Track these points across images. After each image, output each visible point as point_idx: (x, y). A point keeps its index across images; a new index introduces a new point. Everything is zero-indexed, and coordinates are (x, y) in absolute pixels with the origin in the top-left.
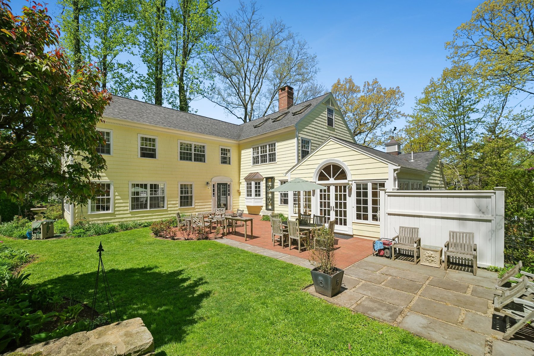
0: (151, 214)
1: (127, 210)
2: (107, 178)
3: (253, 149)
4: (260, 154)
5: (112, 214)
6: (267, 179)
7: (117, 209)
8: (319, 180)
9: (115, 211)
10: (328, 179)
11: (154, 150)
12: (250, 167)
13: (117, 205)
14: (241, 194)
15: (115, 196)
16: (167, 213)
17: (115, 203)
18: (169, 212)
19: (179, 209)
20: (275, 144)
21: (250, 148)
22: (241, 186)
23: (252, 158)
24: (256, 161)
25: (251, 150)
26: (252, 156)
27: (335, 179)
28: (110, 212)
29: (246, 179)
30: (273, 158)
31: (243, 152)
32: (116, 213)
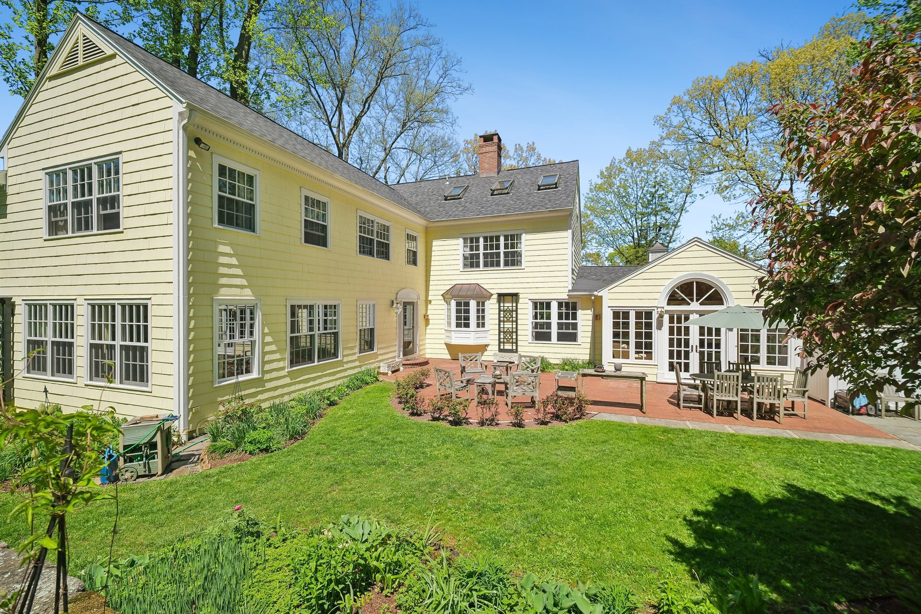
0: (320, 374)
1: (283, 368)
2: (248, 291)
3: (465, 239)
4: (481, 251)
5: (259, 382)
6: (502, 297)
7: (267, 367)
8: (668, 304)
9: (264, 372)
10: (689, 304)
11: (324, 228)
12: (458, 272)
13: (267, 358)
14: (431, 322)
15: (264, 335)
16: (342, 368)
17: (264, 354)
18: (346, 366)
19: (359, 359)
20: (519, 237)
21: (457, 237)
22: (430, 307)
23: (461, 258)
24: (471, 262)
25: (461, 241)
26: (461, 252)
27: (701, 304)
28: (254, 375)
29: (447, 296)
30: (513, 260)
31: (435, 243)
32: (267, 377)
